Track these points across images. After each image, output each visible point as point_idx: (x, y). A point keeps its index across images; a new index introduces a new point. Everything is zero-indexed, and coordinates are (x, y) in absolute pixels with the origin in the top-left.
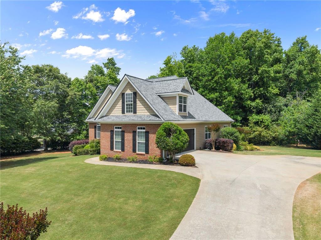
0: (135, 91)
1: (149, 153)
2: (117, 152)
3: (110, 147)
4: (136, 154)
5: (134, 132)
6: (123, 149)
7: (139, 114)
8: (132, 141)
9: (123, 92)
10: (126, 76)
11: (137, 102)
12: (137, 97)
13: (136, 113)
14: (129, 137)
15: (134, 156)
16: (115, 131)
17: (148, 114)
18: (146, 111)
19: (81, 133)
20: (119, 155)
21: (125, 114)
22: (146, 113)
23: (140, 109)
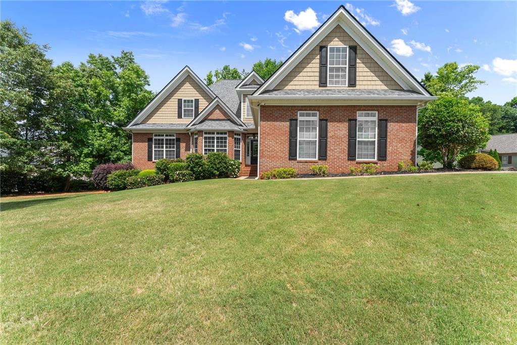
0: (354, 44)
1: (388, 158)
2: (306, 162)
3: (287, 154)
4: (354, 162)
5: (352, 121)
6: (323, 156)
7: (362, 87)
8: (346, 139)
9: (324, 44)
10: (342, 10)
11: (358, 65)
12: (359, 56)
13: (355, 86)
14: (338, 130)
15: (351, 166)
16: (300, 121)
17: (385, 88)
18: (380, 83)
19: (81, 161)
20: (316, 167)
21: (326, 86)
22: (379, 86)
23: (366, 78)
